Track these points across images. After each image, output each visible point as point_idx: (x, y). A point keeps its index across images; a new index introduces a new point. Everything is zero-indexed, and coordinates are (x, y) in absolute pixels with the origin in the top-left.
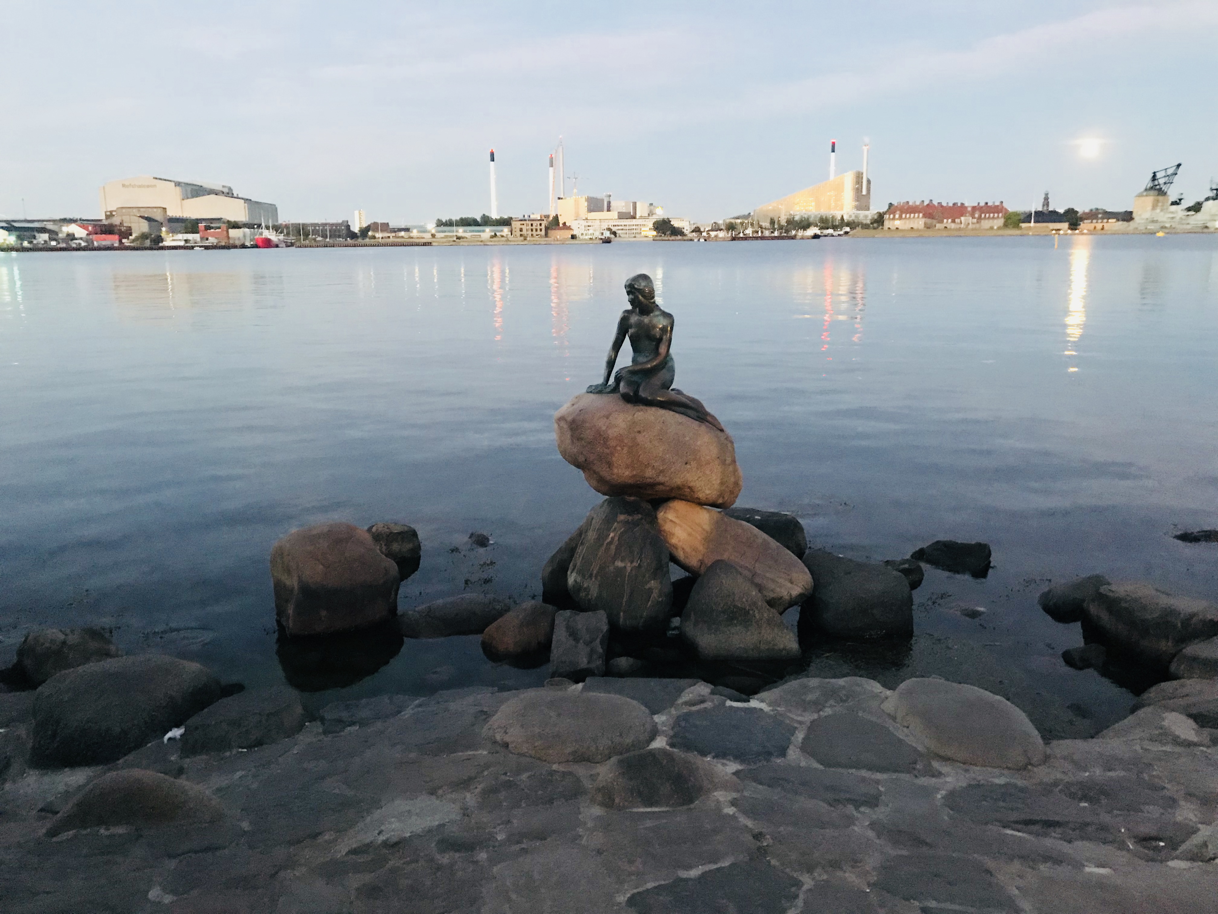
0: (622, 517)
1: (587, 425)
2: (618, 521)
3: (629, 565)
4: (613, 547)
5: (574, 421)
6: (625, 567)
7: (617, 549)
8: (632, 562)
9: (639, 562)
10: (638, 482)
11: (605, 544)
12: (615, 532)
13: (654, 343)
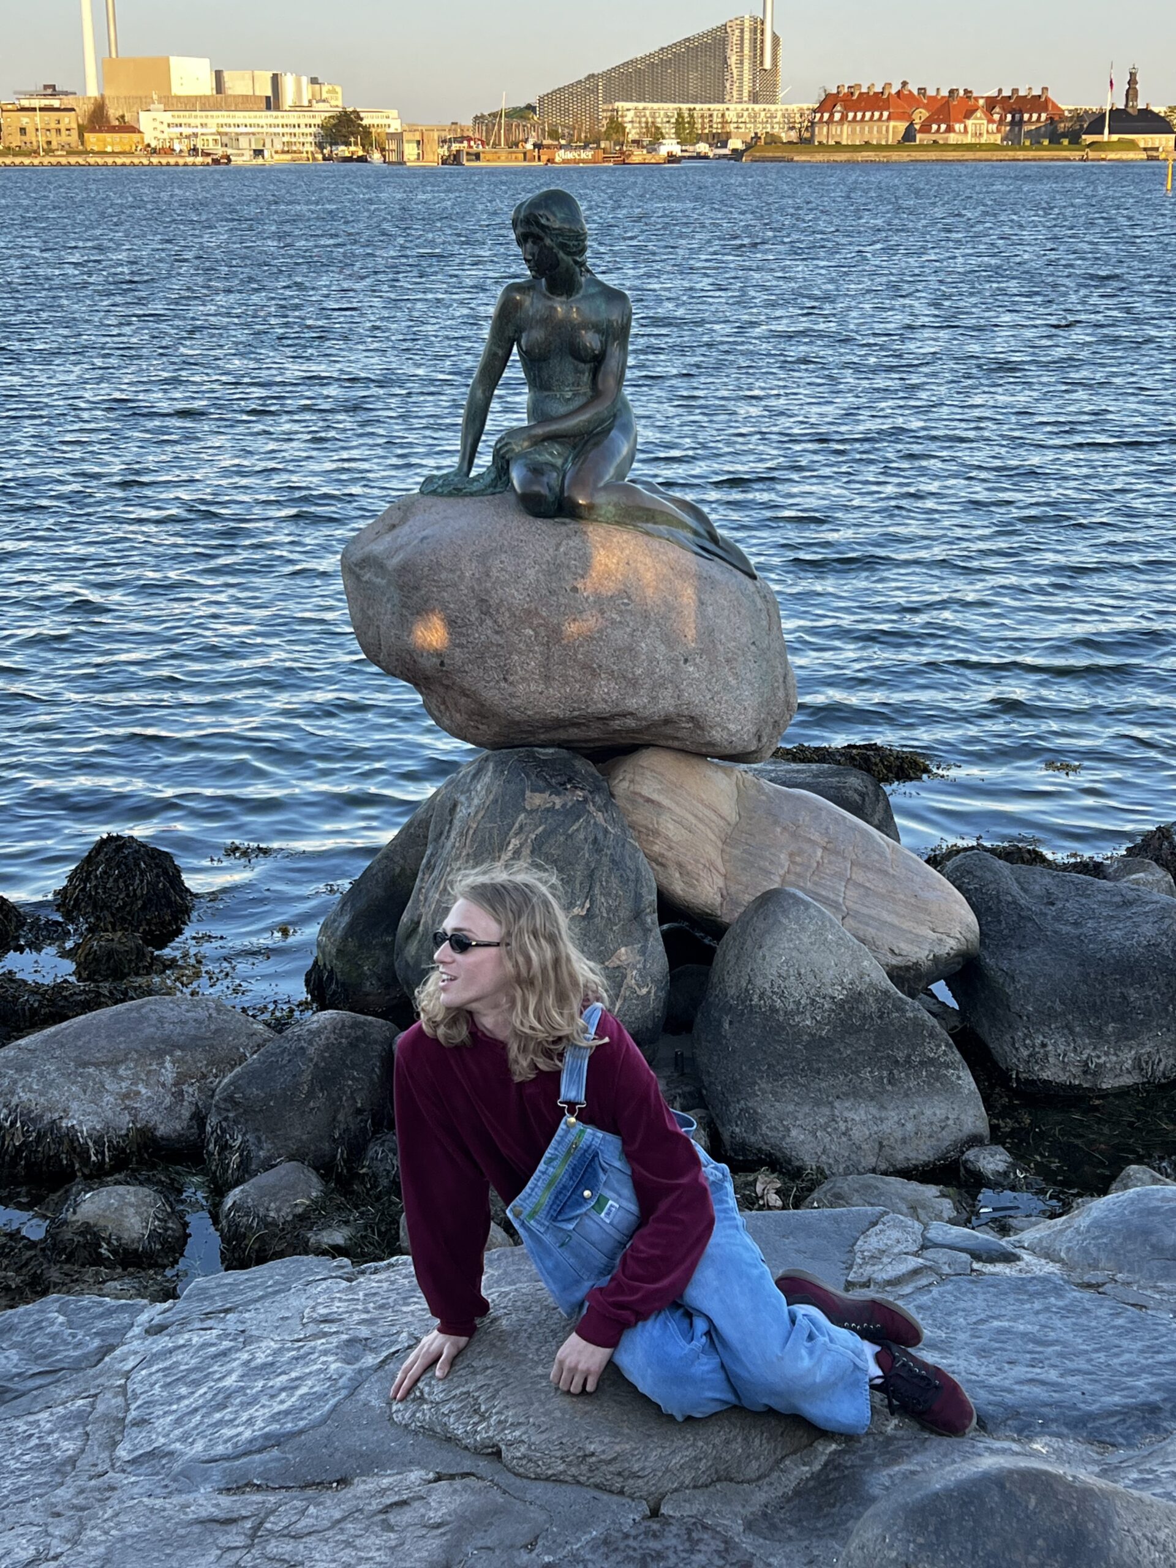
0: (537, 800)
1: (443, 576)
2: (528, 808)
5: (404, 569)
9: (587, 905)
10: (576, 713)
13: (584, 367)
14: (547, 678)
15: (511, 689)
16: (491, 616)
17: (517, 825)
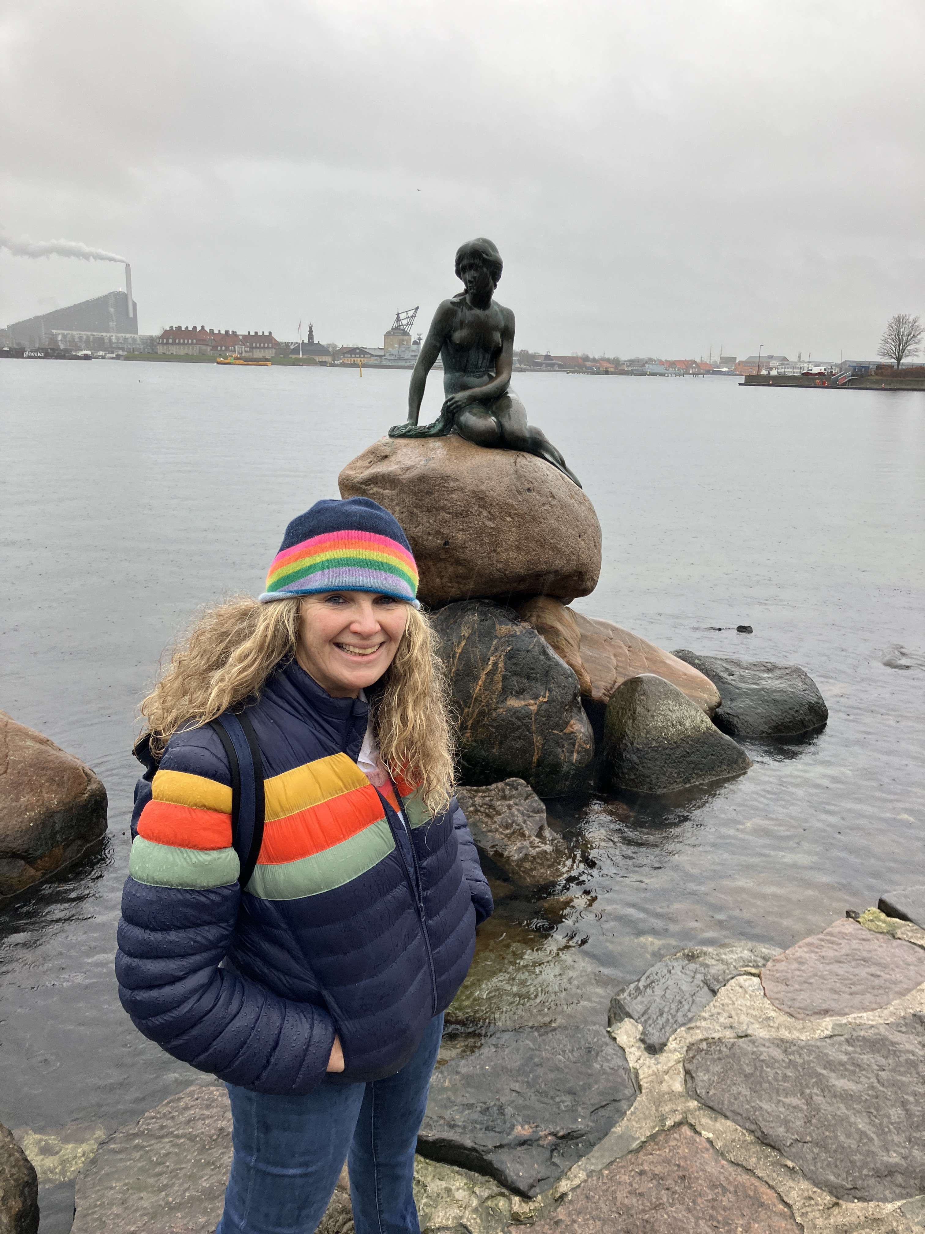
0: (504, 630)
2: (499, 635)
3: (532, 702)
4: (498, 677)
6: (526, 707)
7: (505, 678)
8: (536, 698)
9: (547, 694)
11: (483, 677)
12: (498, 654)
13: (488, 356)
14: (518, 548)
15: (498, 557)
16: (486, 508)
17: (493, 648)
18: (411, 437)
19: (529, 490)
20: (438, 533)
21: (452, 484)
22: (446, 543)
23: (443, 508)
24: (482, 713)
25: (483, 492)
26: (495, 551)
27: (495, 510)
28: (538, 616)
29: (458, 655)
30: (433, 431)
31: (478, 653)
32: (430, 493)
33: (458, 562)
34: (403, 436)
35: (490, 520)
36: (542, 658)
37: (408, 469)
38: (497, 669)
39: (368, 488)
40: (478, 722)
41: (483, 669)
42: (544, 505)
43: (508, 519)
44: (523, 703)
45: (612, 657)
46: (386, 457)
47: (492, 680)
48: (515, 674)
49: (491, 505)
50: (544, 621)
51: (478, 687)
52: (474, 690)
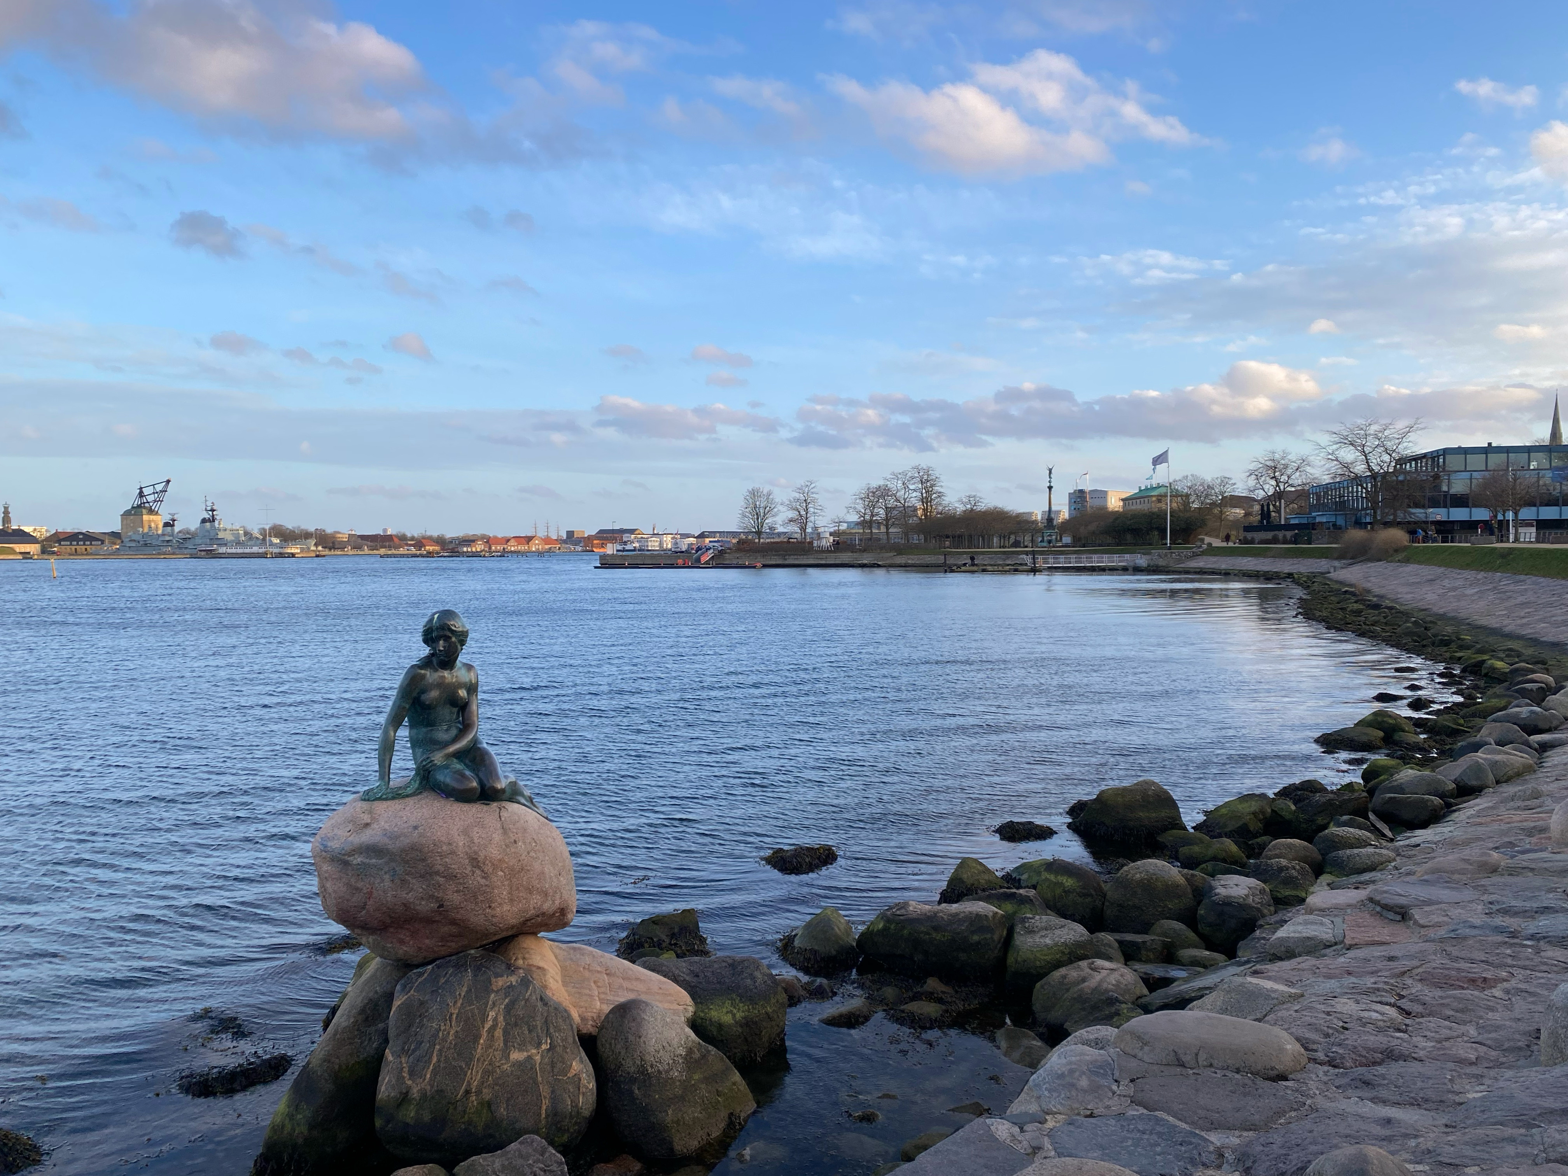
0: (500, 982)
2: (495, 989)
3: (534, 1051)
4: (499, 1033)
6: (529, 1058)
7: (506, 1032)
8: (539, 1044)
11: (485, 1034)
12: (497, 1009)
13: (455, 710)
15: (493, 912)
16: (479, 867)
18: (386, 799)
19: (515, 842)
20: (432, 897)
21: (444, 848)
22: (441, 906)
23: (437, 873)
24: (487, 1073)
25: (476, 853)
26: (490, 907)
27: (488, 868)
28: (524, 958)
29: (454, 1016)
30: (409, 791)
31: (476, 1011)
32: (424, 860)
33: (453, 922)
34: (380, 799)
35: (483, 878)
36: (539, 1004)
37: (397, 837)
38: (497, 1024)
39: (351, 858)
40: (483, 1083)
41: (483, 1027)
42: (528, 853)
43: (501, 873)
44: (525, 1054)
45: (592, 984)
46: (367, 825)
47: (493, 1036)
48: (516, 1025)
49: (484, 864)
50: (531, 962)
51: (480, 1047)
52: (476, 1051)
